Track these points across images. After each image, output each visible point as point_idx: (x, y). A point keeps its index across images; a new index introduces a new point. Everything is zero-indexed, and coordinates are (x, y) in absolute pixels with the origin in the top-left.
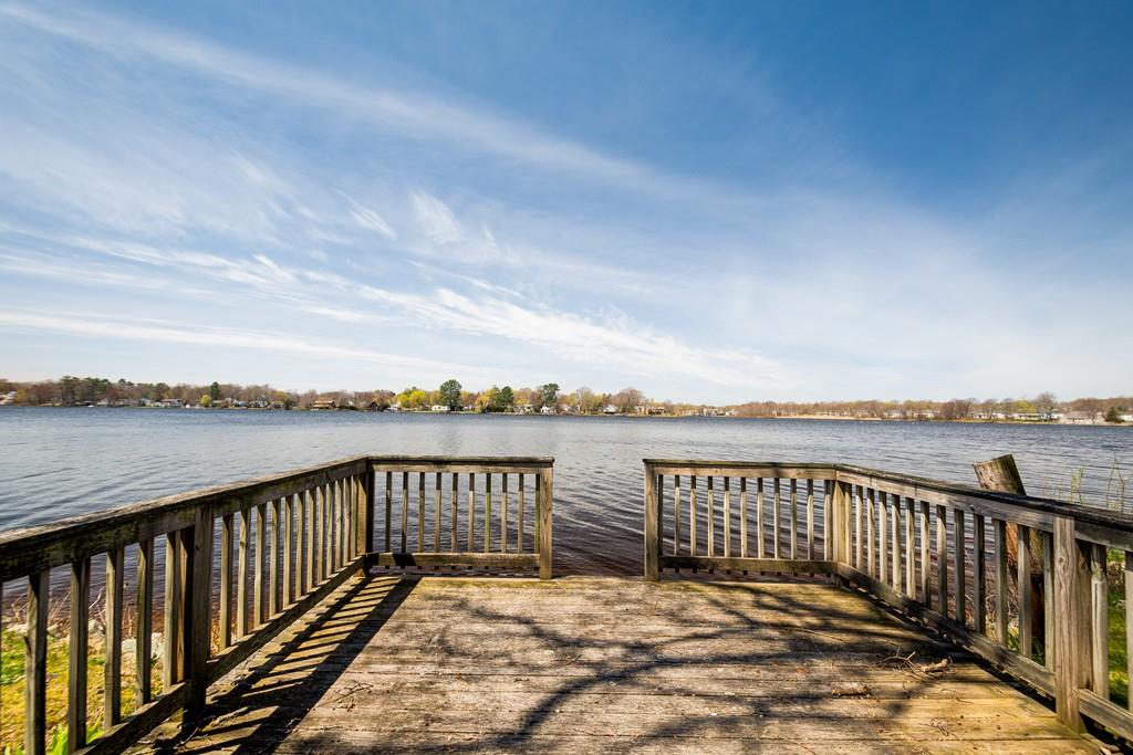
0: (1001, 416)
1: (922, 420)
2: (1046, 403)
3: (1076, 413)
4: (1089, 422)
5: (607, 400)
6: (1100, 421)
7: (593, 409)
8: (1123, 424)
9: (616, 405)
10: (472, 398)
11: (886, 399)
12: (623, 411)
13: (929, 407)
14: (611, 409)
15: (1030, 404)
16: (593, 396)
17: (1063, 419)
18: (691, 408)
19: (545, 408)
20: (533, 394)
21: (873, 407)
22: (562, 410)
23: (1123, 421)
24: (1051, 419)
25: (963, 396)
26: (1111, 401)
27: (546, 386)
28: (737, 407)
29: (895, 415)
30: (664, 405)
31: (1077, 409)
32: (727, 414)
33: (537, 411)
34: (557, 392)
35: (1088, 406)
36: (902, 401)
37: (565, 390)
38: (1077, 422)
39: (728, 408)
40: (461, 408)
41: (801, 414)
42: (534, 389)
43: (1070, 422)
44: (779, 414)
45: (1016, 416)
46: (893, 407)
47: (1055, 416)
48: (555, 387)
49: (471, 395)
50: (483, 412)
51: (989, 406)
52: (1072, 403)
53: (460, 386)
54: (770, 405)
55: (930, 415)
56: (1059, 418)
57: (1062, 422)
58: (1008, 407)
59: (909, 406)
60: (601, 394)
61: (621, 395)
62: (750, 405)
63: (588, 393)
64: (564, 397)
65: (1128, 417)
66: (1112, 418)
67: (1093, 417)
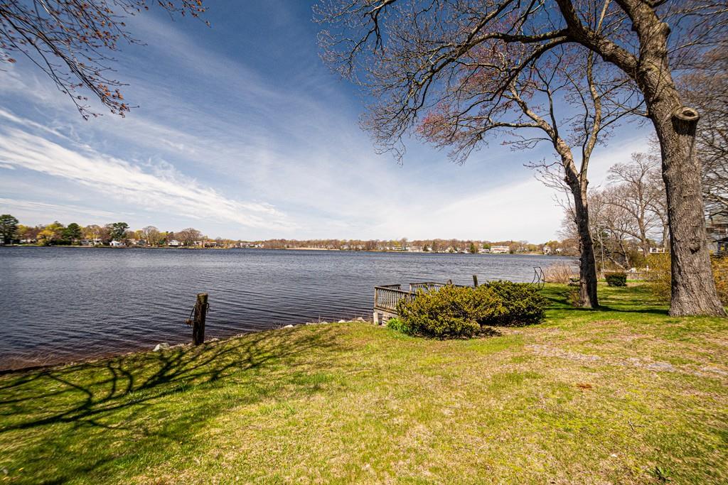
0: (388, 248)
1: (357, 250)
2: (404, 242)
3: (414, 247)
4: (418, 251)
5: (171, 236)
6: (422, 251)
7: (158, 243)
9: (178, 240)
10: (32, 232)
11: (341, 239)
12: (185, 244)
13: (359, 244)
14: (175, 243)
15: (398, 243)
16: (158, 233)
17: (410, 250)
18: (232, 242)
19: (114, 243)
20: (101, 230)
21: (336, 243)
22: (131, 244)
23: (428, 251)
24: (406, 250)
25: (374, 239)
26: (425, 241)
27: (115, 225)
28: (263, 242)
29: (346, 247)
30: (216, 241)
31: (414, 245)
32: (256, 246)
33: (107, 244)
34: (126, 230)
35: (418, 244)
36: (348, 240)
37: (133, 228)
38: (415, 251)
39: (257, 243)
40: (18, 241)
41: (300, 247)
42: (102, 226)
43: (412, 251)
44: (288, 247)
45: (394, 248)
46: (344, 243)
47: (407, 248)
48: (125, 225)
49: (30, 230)
50: (47, 244)
51: (384, 243)
52: (412, 243)
53: (17, 221)
54: (283, 241)
55: (360, 248)
56: (408, 250)
58: (391, 244)
59: (351, 243)
60: (165, 232)
61: (183, 233)
62: (271, 241)
63: (154, 231)
64: (132, 233)
65: (430, 249)
66: (425, 249)
67: (419, 249)
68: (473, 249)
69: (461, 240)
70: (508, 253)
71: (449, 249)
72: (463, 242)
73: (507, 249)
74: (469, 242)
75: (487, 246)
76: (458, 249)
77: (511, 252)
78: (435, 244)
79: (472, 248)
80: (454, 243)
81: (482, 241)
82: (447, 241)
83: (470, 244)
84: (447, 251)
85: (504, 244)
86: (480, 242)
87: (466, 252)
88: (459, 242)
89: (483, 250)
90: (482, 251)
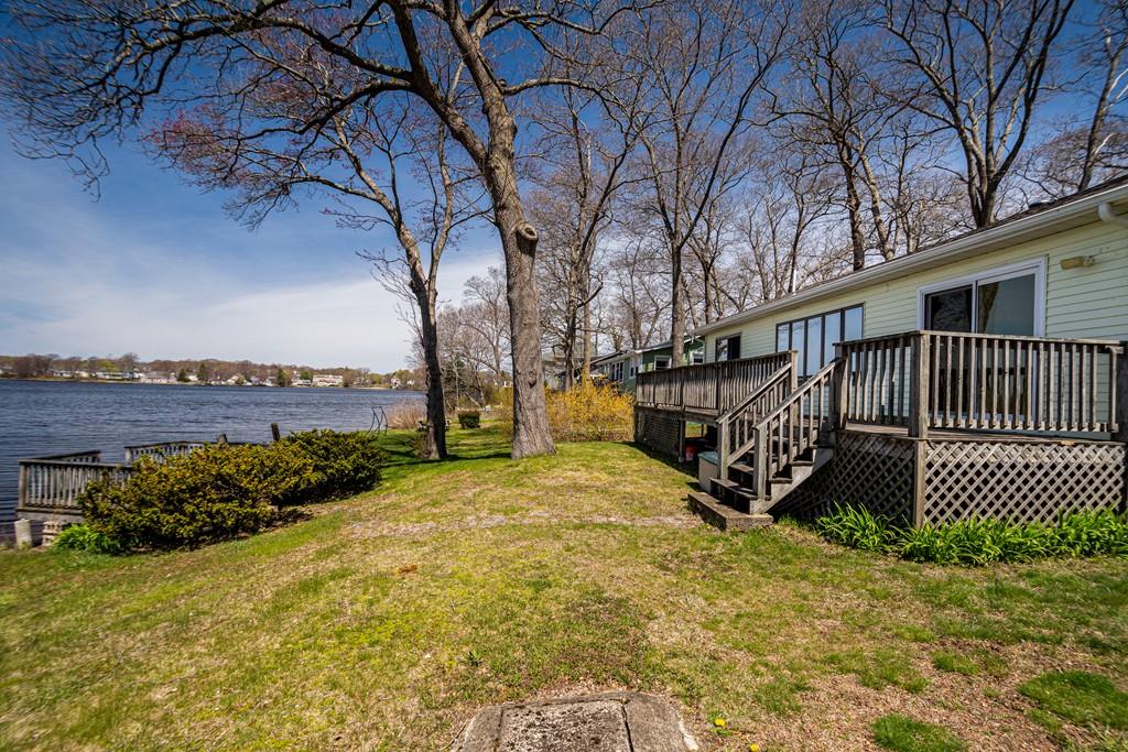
0: (84, 374)
2: (129, 363)
3: (154, 373)
4: (164, 381)
6: (173, 381)
8: (189, 383)
15: (113, 363)
17: (143, 378)
23: (189, 381)
24: (133, 379)
26: (181, 363)
31: (155, 370)
35: (163, 367)
38: (156, 381)
43: (149, 381)
45: (100, 374)
47: (137, 375)
51: (73, 364)
52: (150, 364)
56: (139, 378)
57: (142, 381)
58: (93, 364)
65: (193, 378)
66: (182, 377)
67: (168, 378)
68: (282, 378)
69: (259, 363)
70: (341, 386)
71: (235, 378)
72: (263, 367)
73: (339, 380)
74: (274, 367)
75: (307, 374)
76: (253, 378)
77: (346, 385)
78: (204, 369)
79: (280, 378)
80: (245, 368)
81: (298, 366)
82: (230, 364)
83: (276, 371)
84: (231, 381)
85: (334, 372)
86: (295, 368)
87: (269, 384)
88: (255, 366)
89: (301, 382)
90: (297, 382)
